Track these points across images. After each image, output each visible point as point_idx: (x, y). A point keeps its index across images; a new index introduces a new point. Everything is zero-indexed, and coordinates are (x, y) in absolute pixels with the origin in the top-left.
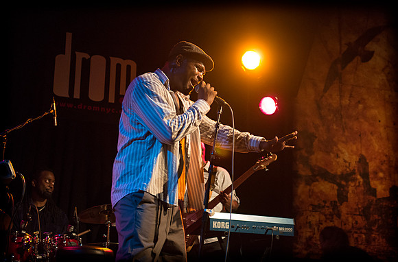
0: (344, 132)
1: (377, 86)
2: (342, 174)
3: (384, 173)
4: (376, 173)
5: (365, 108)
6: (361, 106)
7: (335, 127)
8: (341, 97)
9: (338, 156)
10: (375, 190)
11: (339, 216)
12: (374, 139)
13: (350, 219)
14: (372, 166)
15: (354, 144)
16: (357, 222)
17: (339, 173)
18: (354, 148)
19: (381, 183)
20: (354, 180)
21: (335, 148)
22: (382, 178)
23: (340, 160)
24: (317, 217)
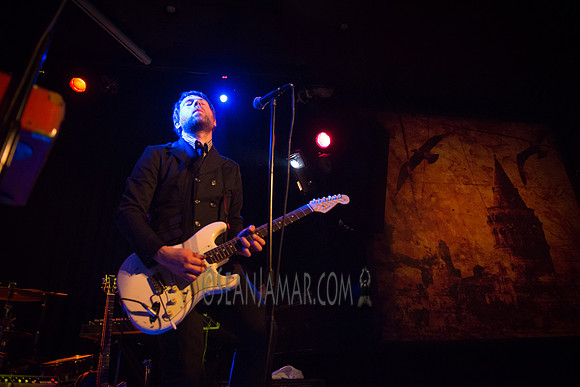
0: (420, 221)
1: (446, 182)
2: (424, 258)
3: (465, 255)
4: (457, 255)
5: (437, 200)
6: (433, 199)
7: (411, 218)
8: (414, 193)
9: (418, 243)
10: (459, 271)
11: (426, 297)
12: (450, 226)
13: (438, 300)
14: (452, 250)
15: (432, 231)
16: (445, 303)
17: (421, 258)
18: (433, 235)
19: (464, 265)
20: (437, 263)
21: (414, 237)
22: (463, 260)
23: (421, 247)
24: (405, 301)
